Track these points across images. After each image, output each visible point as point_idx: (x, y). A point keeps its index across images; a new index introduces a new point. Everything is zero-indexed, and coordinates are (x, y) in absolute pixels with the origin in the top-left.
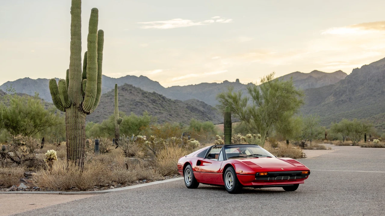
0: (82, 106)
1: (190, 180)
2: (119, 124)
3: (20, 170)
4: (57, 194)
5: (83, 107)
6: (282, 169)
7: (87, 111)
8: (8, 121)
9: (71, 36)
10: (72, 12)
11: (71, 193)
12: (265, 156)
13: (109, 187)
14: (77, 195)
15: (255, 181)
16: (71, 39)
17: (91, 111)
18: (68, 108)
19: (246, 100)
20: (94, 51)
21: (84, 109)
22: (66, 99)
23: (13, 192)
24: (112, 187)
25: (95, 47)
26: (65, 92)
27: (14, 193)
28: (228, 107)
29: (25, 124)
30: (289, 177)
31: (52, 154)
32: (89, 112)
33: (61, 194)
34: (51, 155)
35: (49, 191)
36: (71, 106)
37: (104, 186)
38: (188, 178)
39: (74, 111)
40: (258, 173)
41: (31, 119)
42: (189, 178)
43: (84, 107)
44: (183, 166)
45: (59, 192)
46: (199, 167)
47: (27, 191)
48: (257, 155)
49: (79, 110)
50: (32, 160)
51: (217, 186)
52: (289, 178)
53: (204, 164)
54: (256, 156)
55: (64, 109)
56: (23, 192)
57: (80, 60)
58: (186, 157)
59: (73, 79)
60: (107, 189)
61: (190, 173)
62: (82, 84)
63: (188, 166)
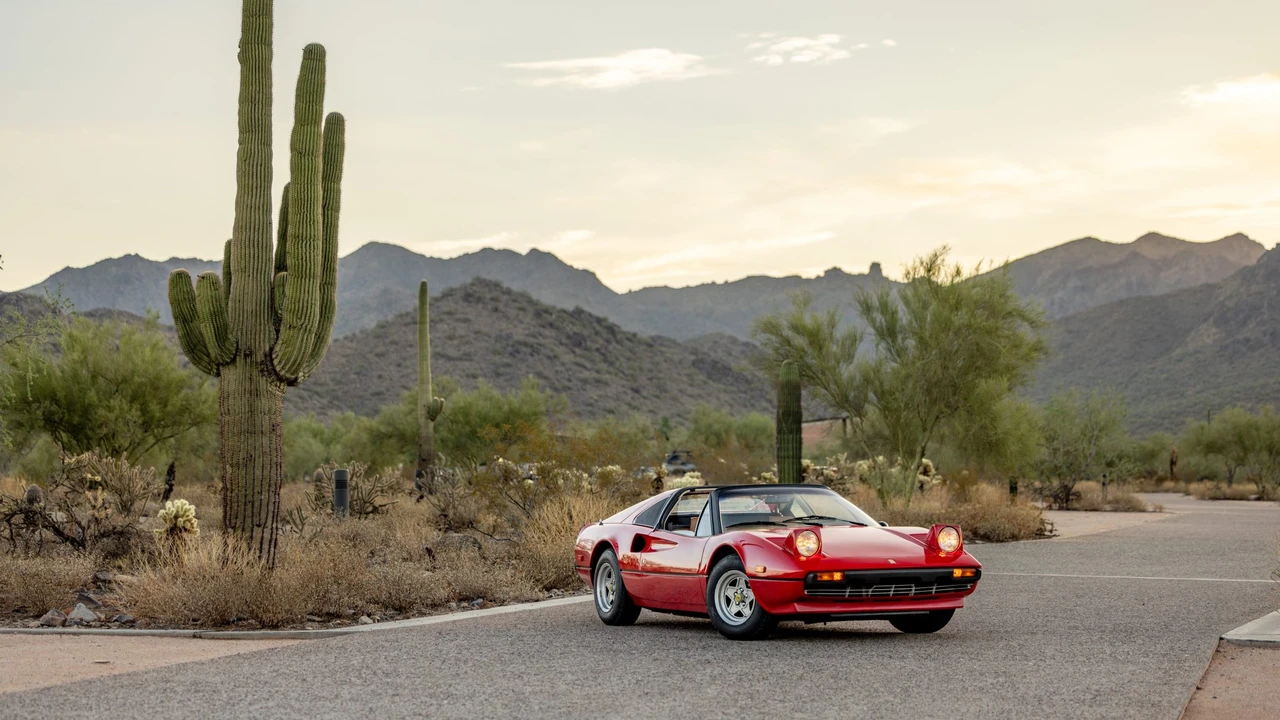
0: (272, 360)
1: (611, 597)
2: (433, 420)
3: (80, 566)
4: (185, 636)
5: (276, 362)
6: (892, 562)
7: (288, 375)
8: (54, 408)
9: (241, 132)
10: (243, 58)
11: (231, 635)
12: (844, 522)
13: (354, 619)
14: (248, 642)
15: (802, 600)
16: (240, 144)
17: (301, 374)
18: (228, 364)
19: (853, 340)
20: (311, 182)
21: (278, 369)
22: (221, 334)
23: (50, 629)
24: (365, 618)
25: (314, 170)
26: (218, 314)
27: (52, 633)
28: (789, 364)
29: (112, 416)
30: (914, 588)
31: (181, 513)
32: (296, 379)
33: (201, 637)
34: (176, 517)
35: (162, 628)
36: (238, 358)
37: (339, 616)
38: (607, 591)
39: (248, 375)
40: (811, 575)
41: (131, 402)
42: (610, 592)
43: (280, 362)
44: (590, 552)
45: (192, 631)
46: (637, 555)
47: (95, 627)
48: (821, 518)
49: (262, 371)
50: (121, 533)
51: (692, 619)
52: (913, 592)
53: (654, 546)
54: (813, 521)
55: (215, 368)
56: (83, 630)
57: (268, 210)
58: (601, 524)
59: (244, 270)
60: (348, 625)
61: (613, 575)
62: (273, 289)
63: (607, 554)
